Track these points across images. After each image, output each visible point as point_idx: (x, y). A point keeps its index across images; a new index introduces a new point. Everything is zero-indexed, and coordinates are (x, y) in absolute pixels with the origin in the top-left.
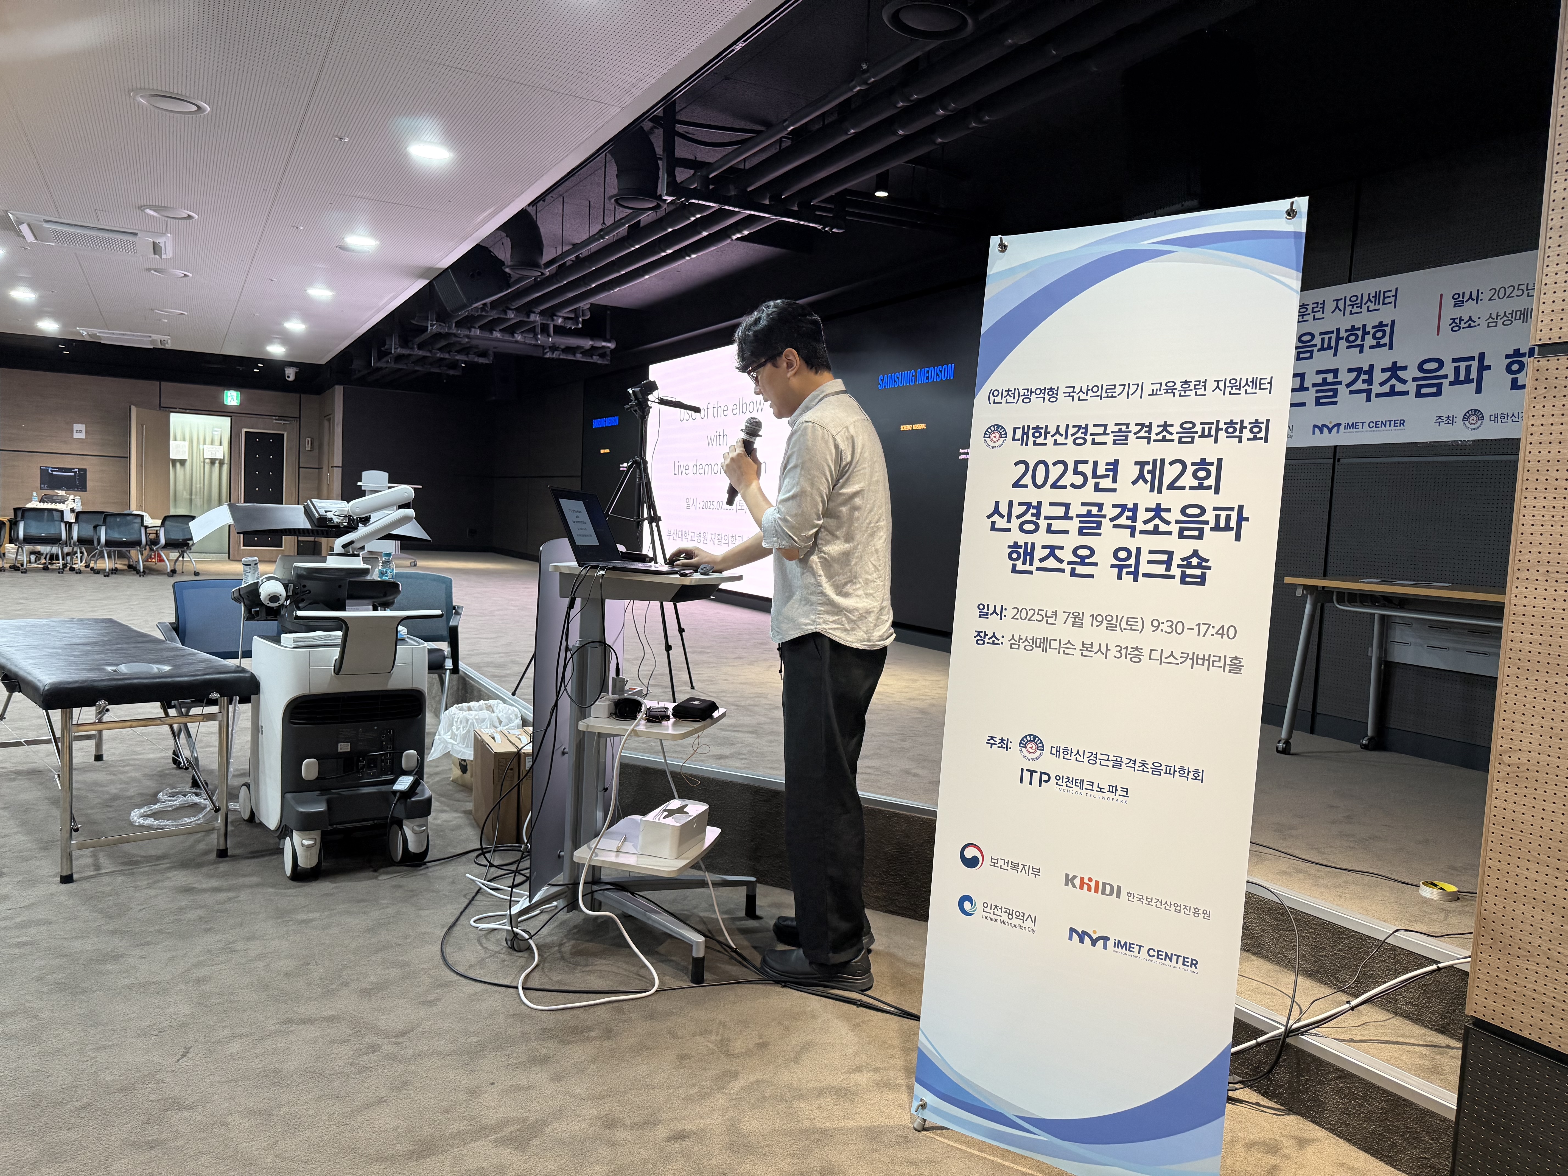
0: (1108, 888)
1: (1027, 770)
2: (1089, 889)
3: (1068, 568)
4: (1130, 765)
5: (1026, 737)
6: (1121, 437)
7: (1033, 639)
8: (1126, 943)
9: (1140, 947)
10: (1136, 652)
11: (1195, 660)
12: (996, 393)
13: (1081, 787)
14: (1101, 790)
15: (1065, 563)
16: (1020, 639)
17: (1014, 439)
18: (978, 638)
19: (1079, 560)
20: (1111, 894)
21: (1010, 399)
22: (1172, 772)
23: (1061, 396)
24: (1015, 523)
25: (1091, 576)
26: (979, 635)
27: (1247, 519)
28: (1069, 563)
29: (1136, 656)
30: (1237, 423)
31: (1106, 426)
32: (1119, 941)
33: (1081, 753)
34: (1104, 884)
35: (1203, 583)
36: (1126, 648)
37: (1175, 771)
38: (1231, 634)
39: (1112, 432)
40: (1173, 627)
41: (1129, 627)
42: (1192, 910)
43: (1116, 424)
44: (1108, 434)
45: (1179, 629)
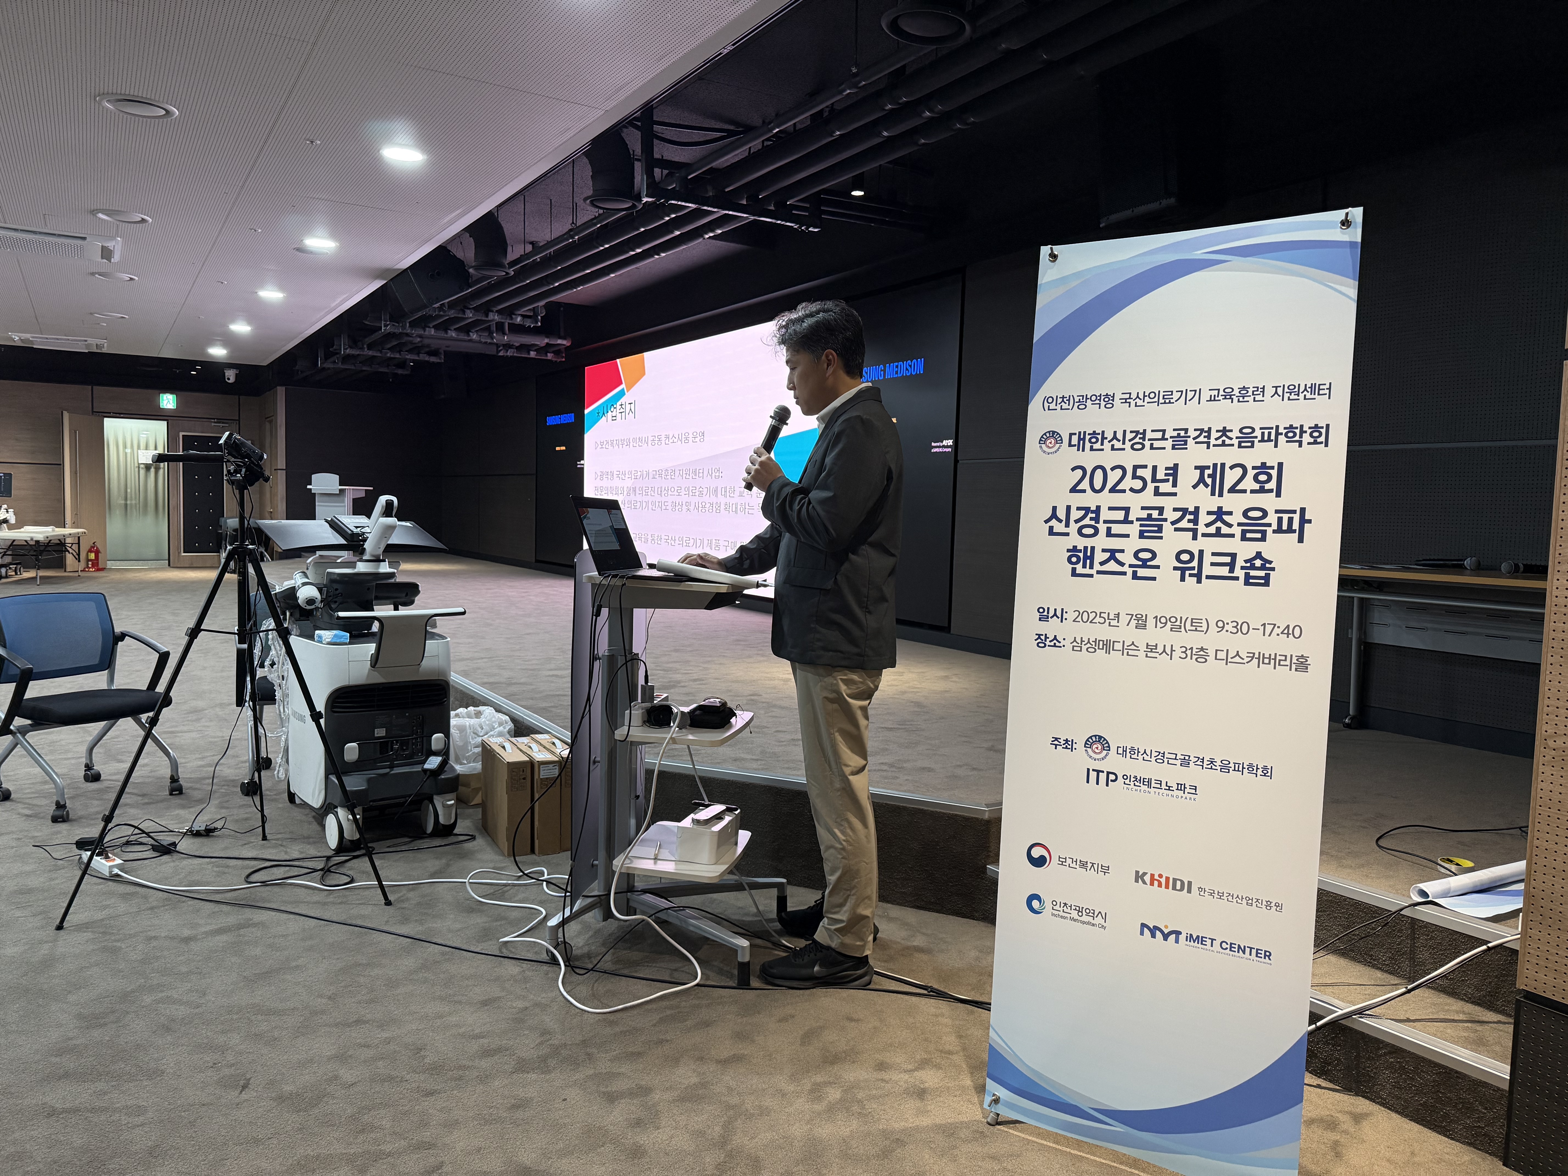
0: (1179, 884)
1: (1093, 770)
2: (1160, 885)
3: (1130, 571)
4: (1198, 763)
5: (1091, 737)
6: (1180, 442)
7: (1095, 642)
8: (1198, 937)
9: (1212, 940)
10: (1202, 653)
11: (1262, 659)
12: (1050, 400)
13: (1149, 786)
14: (1169, 788)
15: (1127, 566)
16: (1082, 641)
17: (1070, 445)
18: (1039, 640)
19: (1140, 563)
20: (1182, 889)
21: (1065, 406)
22: (1241, 769)
23: (1117, 401)
24: (1074, 527)
25: (1154, 579)
26: (1039, 638)
27: (1310, 521)
28: (1131, 566)
29: (1201, 656)
30: (1297, 428)
31: (1164, 431)
32: (1191, 935)
33: (1148, 752)
34: (1175, 880)
35: (1267, 584)
36: (1192, 649)
37: (1243, 768)
38: (1297, 633)
39: (1171, 437)
40: (1238, 628)
41: (1194, 628)
42: (1264, 903)
43: (1174, 430)
44: (1167, 439)
45: (1245, 629)
